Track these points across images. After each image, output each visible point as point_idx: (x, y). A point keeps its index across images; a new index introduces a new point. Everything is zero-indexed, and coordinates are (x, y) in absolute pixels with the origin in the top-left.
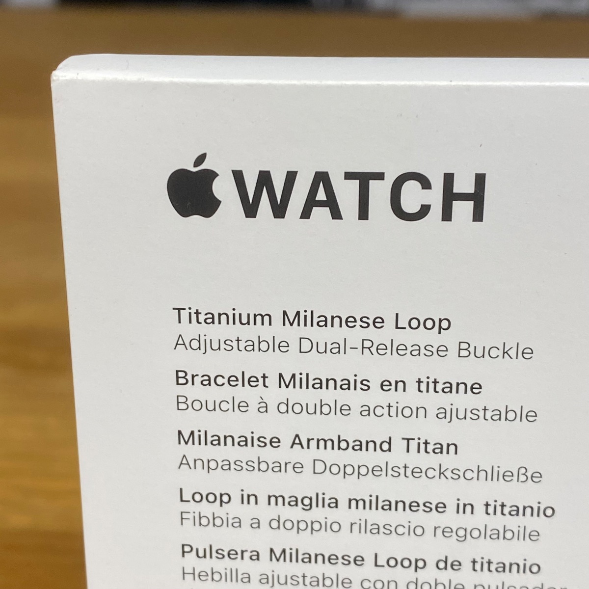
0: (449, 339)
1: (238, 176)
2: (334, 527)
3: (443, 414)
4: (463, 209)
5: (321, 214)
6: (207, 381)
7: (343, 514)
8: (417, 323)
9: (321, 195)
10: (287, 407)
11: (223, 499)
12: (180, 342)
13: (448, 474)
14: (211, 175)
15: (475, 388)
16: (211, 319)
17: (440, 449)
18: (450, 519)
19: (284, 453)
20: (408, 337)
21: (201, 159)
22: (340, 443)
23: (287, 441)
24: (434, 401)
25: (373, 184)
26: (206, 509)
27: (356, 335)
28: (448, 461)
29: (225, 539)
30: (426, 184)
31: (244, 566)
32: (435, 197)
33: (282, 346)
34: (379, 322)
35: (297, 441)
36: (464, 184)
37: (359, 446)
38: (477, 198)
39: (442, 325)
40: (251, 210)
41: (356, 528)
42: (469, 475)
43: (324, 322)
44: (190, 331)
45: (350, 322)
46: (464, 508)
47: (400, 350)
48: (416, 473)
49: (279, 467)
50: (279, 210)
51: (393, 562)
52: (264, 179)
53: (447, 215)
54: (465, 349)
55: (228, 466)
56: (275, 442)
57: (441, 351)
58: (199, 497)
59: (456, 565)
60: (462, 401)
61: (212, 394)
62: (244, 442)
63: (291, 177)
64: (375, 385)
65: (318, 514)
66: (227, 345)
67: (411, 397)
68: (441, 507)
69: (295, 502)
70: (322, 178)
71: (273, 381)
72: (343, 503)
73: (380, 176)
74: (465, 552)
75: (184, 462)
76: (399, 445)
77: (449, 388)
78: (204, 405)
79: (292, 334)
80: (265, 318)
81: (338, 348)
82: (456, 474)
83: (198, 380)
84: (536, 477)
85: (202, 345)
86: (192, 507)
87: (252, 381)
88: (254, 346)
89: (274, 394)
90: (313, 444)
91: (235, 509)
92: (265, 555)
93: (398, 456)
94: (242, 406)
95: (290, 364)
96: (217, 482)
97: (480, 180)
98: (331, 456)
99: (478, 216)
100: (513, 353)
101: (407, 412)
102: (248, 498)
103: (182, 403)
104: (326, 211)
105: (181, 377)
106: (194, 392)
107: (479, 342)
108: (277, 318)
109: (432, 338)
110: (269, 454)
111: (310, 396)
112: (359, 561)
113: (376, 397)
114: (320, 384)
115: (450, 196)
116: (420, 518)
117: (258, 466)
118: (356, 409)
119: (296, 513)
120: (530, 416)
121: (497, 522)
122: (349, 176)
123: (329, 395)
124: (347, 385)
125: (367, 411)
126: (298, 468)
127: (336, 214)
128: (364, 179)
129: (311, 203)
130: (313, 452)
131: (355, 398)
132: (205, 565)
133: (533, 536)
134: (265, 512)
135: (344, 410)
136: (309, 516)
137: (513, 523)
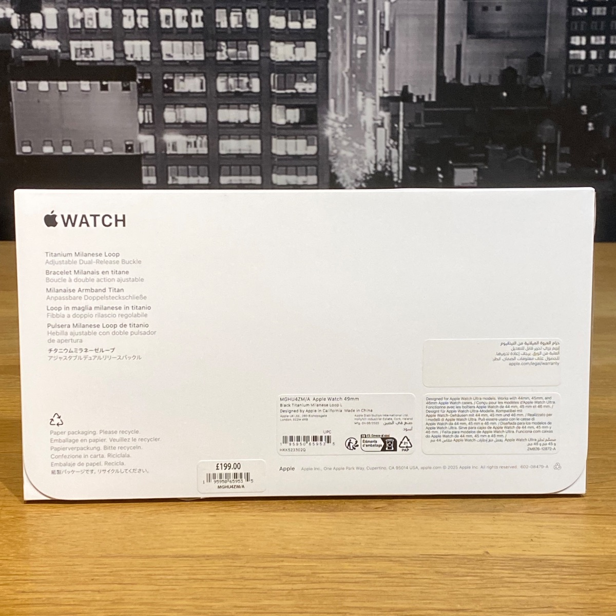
0: (119, 259)
1: (62, 216)
2: (91, 316)
3: (119, 280)
4: (120, 224)
5: (84, 225)
6: (55, 273)
7: (94, 312)
8: (110, 255)
9: (84, 221)
10: (77, 280)
11: (59, 309)
12: (47, 262)
13: (122, 298)
14: (55, 216)
15: (127, 272)
16: (56, 255)
17: (119, 291)
18: (123, 311)
19: (77, 294)
20: (108, 259)
21: (52, 212)
22: (92, 290)
23: (77, 290)
24: (116, 277)
25: (97, 217)
26: (55, 312)
27: (94, 259)
28: (121, 294)
29: (61, 321)
30: (110, 217)
31: (66, 329)
32: (113, 221)
33: (75, 262)
34: (100, 255)
35: (80, 290)
36: (120, 217)
37: (97, 291)
38: (124, 221)
39: (117, 255)
40: (66, 225)
41: (97, 316)
42: (127, 298)
43: (86, 255)
44: (50, 259)
45: (93, 255)
46: (127, 308)
47: (106, 262)
48: (113, 298)
49: (75, 298)
50: (73, 225)
51: (108, 326)
52: (69, 217)
53: (116, 225)
54: (123, 262)
55: (60, 298)
56: (74, 291)
57: (118, 262)
58: (52, 309)
59: (125, 326)
60: (124, 276)
61: (56, 277)
62: (65, 291)
63: (76, 216)
64: (100, 272)
65: (86, 312)
66: (61, 263)
67: (110, 276)
68: (120, 308)
69: (79, 309)
70: (84, 216)
71: (73, 272)
72: (93, 308)
73: (99, 215)
74: (127, 321)
75: (48, 298)
76: (108, 290)
77: (120, 273)
78: (54, 280)
79: (77, 259)
80: (70, 254)
81: (90, 262)
82: (124, 298)
83: (52, 273)
84: (145, 298)
85: (53, 262)
86: (50, 312)
87: (67, 273)
88: (68, 262)
89: (73, 276)
90: (84, 291)
91: (63, 312)
92: (71, 326)
93: (107, 293)
94: (64, 280)
95: (78, 267)
96: (58, 304)
97: (124, 216)
98: (90, 294)
99: (124, 225)
100: (136, 262)
101: (109, 280)
102: (67, 308)
103: (48, 280)
104: (86, 225)
105: (48, 272)
106: (51, 276)
107: (127, 260)
108: (74, 254)
109: (115, 259)
110: (72, 294)
111: (82, 277)
112: (98, 326)
113: (101, 276)
114: (85, 273)
115: (117, 220)
116: (114, 312)
117: (69, 298)
118: (96, 280)
119: (80, 312)
120: (142, 280)
121: (135, 312)
122: (91, 215)
123: (88, 276)
124: (93, 273)
125: (99, 280)
126: (80, 298)
127: (88, 226)
128: (95, 216)
129: (82, 222)
130: (84, 293)
131: (95, 277)
132: (54, 330)
133: (146, 315)
134: (71, 312)
135: (93, 280)
136: (84, 313)
137: (140, 312)
